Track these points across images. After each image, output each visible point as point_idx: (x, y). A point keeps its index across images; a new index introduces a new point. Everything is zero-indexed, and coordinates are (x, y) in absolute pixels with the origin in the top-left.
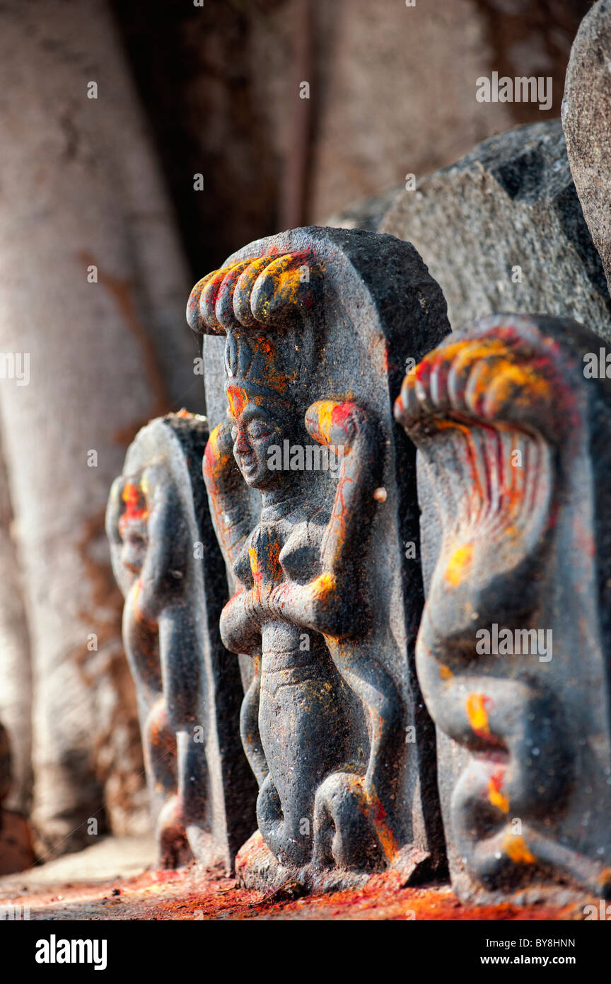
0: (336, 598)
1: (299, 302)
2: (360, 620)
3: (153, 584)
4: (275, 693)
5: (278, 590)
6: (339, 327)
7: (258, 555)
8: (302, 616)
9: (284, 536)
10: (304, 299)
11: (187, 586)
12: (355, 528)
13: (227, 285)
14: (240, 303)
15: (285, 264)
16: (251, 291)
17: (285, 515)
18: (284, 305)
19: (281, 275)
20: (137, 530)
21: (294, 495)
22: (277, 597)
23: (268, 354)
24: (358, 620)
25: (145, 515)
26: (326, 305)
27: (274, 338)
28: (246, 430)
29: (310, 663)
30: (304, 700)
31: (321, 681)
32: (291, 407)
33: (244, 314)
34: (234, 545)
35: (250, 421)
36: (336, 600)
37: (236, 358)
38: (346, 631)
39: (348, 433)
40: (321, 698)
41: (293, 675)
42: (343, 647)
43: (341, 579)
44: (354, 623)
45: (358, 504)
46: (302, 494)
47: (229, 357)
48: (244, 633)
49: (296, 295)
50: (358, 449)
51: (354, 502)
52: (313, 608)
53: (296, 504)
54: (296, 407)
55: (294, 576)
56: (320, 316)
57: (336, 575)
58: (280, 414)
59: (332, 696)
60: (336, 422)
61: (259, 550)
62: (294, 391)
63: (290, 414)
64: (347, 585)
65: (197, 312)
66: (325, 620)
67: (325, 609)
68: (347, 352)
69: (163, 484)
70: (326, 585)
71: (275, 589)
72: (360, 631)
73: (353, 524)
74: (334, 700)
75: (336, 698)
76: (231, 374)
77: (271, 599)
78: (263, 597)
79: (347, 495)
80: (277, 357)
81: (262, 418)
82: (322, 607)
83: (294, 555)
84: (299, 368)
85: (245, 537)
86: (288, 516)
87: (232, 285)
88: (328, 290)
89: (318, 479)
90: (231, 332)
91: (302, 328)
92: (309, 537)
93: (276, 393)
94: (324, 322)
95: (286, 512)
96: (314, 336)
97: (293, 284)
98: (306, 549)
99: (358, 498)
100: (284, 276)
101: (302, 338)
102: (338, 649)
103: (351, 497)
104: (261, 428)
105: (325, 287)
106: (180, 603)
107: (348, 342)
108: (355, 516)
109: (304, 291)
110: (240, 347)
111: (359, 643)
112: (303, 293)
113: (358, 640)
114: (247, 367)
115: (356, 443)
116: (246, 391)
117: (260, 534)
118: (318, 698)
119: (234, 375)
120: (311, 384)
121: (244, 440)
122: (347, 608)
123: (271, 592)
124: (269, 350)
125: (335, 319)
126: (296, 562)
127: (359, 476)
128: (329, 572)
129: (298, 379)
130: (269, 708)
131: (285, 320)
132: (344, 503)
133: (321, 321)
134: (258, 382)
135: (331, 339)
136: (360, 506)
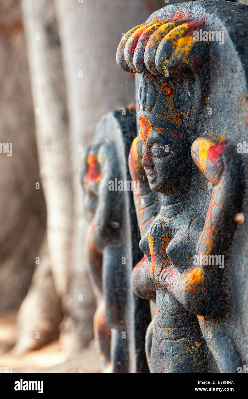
0: (203, 289)
1: (190, 63)
2: (220, 306)
3: (99, 229)
4: (160, 342)
5: (165, 272)
6: (219, 84)
7: (154, 243)
8: (178, 298)
9: (173, 231)
10: (194, 61)
11: (122, 233)
12: (220, 240)
13: (142, 41)
14: (149, 58)
15: (182, 32)
16: (157, 49)
17: (176, 215)
18: (179, 64)
19: (179, 40)
20: (93, 189)
21: (183, 200)
22: (164, 276)
23: (169, 95)
24: (218, 306)
25: (98, 179)
26: (211, 65)
27: (174, 84)
28: (150, 150)
29: (186, 325)
30: (179, 353)
31: (193, 339)
32: (183, 137)
33: (151, 66)
34: (146, 222)
35: (153, 144)
36: (203, 291)
37: (145, 97)
38: (209, 313)
39: (218, 170)
40: (191, 353)
41: (173, 333)
42: (208, 322)
43: (209, 275)
44: (216, 308)
45: (222, 224)
46: (189, 199)
47: (141, 95)
48: (146, 290)
49: (188, 57)
50: (224, 183)
51: (219, 222)
52: (185, 296)
53: (185, 207)
54: (188, 136)
55: (176, 265)
56: (206, 73)
57: (205, 271)
58: (175, 142)
59: (199, 352)
60: (210, 159)
61: (155, 239)
62: (186, 125)
63: (182, 141)
64: (212, 280)
65: (123, 57)
66: (194, 306)
67: (194, 297)
68: (223, 104)
69: (110, 161)
70: (196, 279)
71: (164, 270)
72: (220, 314)
73: (218, 237)
74: (201, 355)
75: (203, 353)
76: (141, 108)
77: (160, 277)
78: (156, 274)
79: (214, 215)
80: (176, 98)
81: (161, 144)
82: (192, 296)
83: (177, 250)
84: (191, 108)
85: (153, 217)
86: (178, 216)
87: (145, 42)
88: (213, 54)
89: (201, 192)
90: (143, 77)
91: (194, 80)
92: (188, 237)
93: (174, 126)
94: (209, 78)
95: (176, 212)
96: (201, 88)
97: (187, 49)
98: (185, 247)
99: (222, 220)
100: (181, 41)
101: (193, 87)
102: (203, 323)
103: (217, 218)
104: (160, 151)
105: (211, 51)
106: (117, 244)
107: (224, 97)
108: (220, 232)
109: (195, 54)
110: (149, 89)
111: (219, 322)
112: (193, 55)
113: (218, 319)
114: (152, 105)
115: (223, 178)
116: (151, 122)
117: (156, 227)
118: (189, 353)
119: (144, 109)
120: (198, 122)
121: (149, 157)
122: (211, 297)
123: (161, 272)
124: (169, 92)
125: (217, 78)
126: (178, 256)
127: (224, 204)
128: (200, 269)
129: (190, 116)
130: (157, 351)
131: (180, 74)
132: (213, 221)
133: (207, 77)
134: (160, 116)
135: (213, 91)
136: (224, 225)
